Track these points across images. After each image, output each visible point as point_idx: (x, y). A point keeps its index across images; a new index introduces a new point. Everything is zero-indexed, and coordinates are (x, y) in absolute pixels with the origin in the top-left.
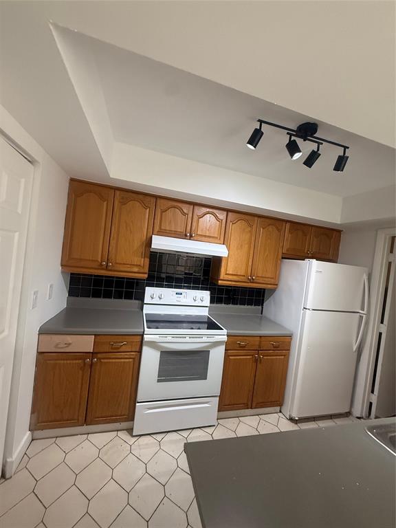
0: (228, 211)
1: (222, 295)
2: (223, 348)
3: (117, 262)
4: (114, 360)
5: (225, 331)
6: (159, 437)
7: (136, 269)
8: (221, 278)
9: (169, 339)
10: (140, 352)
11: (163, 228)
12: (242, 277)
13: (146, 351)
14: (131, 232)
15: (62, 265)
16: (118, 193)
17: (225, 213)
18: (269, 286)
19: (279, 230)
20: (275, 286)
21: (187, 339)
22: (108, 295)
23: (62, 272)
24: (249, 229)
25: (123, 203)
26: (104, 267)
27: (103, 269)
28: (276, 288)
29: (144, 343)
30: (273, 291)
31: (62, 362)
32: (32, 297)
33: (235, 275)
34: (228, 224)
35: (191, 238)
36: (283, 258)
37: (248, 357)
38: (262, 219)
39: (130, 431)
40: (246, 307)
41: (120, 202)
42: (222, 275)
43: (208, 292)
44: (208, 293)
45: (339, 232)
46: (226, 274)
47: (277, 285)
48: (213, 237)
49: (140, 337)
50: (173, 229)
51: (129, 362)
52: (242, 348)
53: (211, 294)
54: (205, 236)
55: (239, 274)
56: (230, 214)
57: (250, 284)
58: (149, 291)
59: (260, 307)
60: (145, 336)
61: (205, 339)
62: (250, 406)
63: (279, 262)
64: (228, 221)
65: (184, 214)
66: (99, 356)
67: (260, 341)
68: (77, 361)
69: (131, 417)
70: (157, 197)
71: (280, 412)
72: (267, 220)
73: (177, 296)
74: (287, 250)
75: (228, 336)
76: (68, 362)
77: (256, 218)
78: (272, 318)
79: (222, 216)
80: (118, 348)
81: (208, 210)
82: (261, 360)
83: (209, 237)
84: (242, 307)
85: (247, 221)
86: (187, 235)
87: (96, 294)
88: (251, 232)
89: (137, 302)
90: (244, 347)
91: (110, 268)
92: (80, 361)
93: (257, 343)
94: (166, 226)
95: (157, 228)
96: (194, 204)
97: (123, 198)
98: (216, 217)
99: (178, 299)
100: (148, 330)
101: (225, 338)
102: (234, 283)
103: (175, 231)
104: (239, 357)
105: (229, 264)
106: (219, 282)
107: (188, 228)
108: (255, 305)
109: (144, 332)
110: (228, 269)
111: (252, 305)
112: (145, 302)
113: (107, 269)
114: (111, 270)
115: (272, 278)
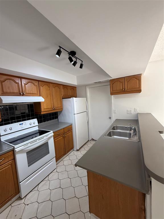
1: (42, 119)
2: (52, 138)
5: (52, 132)
8: (42, 111)
9: (30, 145)
11: (4, 91)
12: (50, 109)
17: (38, 82)
18: (59, 110)
19: (59, 88)
21: (38, 141)
28: (62, 110)
29: (16, 153)
33: (47, 109)
34: (40, 87)
35: (23, 95)
36: (63, 99)
37: (61, 137)
38: (53, 84)
39: (19, 198)
40: (52, 121)
44: (36, 119)
46: (44, 109)
51: (9, 167)
52: (59, 135)
53: (37, 119)
54: (31, 93)
56: (40, 82)
57: (54, 111)
59: (57, 119)
60: (15, 150)
61: (45, 138)
62: (65, 154)
64: (40, 85)
65: (16, 83)
67: (64, 130)
71: (73, 150)
72: (55, 84)
73: (20, 125)
74: (63, 95)
75: (53, 133)
77: (50, 84)
78: (63, 121)
79: (36, 83)
81: (29, 81)
82: (65, 137)
83: (33, 94)
84: (51, 121)
85: (47, 85)
86: (21, 94)
88: (50, 90)
93: (63, 131)
94: (6, 90)
96: (21, 78)
98: (34, 84)
99: (22, 127)
100: (16, 146)
101: (53, 134)
102: (48, 112)
103: (13, 92)
104: (58, 139)
105: (44, 105)
106: (42, 113)
107: (21, 90)
108: (55, 119)
109: (14, 148)
110: (44, 106)
111: (54, 119)
112: (1, 135)
115: (61, 107)
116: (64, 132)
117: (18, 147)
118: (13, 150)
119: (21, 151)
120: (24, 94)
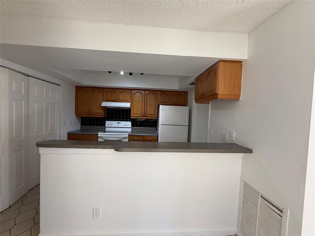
2: (127, 140)
3: (93, 112)
7: (99, 114)
8: (131, 115)
15: (75, 114)
16: (91, 88)
17: (131, 90)
18: (153, 118)
20: (157, 118)
23: (76, 117)
24: (142, 96)
26: (88, 114)
29: (98, 137)
33: (137, 114)
35: (118, 101)
36: (158, 106)
38: (147, 91)
40: (149, 128)
41: (92, 92)
43: (130, 122)
45: (187, 92)
46: (134, 114)
48: (126, 100)
49: (97, 135)
50: (111, 99)
53: (132, 123)
54: (123, 100)
55: (139, 114)
56: (133, 91)
58: (107, 122)
59: (156, 128)
61: (119, 136)
64: (132, 94)
65: (114, 93)
67: (143, 138)
70: (104, 88)
74: (160, 103)
77: (144, 91)
79: (129, 92)
80: (91, 139)
81: (124, 90)
85: (140, 93)
86: (116, 101)
89: (103, 127)
90: (137, 140)
91: (90, 114)
94: (108, 98)
95: (105, 99)
96: (118, 89)
97: (92, 90)
98: (127, 92)
99: (118, 125)
102: (137, 117)
105: (134, 110)
106: (131, 117)
107: (116, 98)
110: (134, 112)
111: (152, 127)
112: (106, 126)
113: (89, 115)
114: (90, 115)
115: (154, 115)
116: (143, 140)
119: (101, 137)
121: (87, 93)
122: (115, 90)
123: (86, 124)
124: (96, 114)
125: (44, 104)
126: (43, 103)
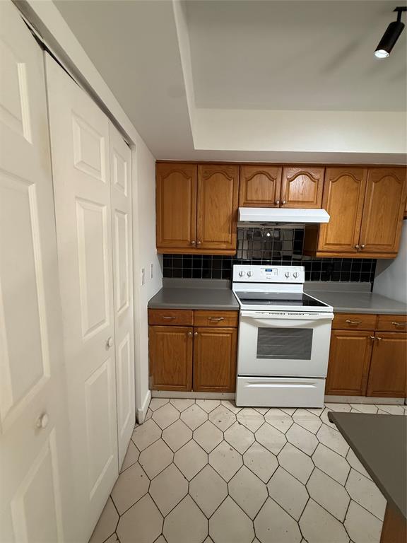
0: (325, 167)
1: (318, 270)
2: (328, 327)
3: (206, 240)
4: (213, 335)
5: (330, 308)
6: (263, 411)
7: (224, 246)
8: (320, 249)
9: (267, 315)
10: (237, 328)
11: (248, 199)
12: (347, 247)
13: (243, 326)
14: (217, 207)
15: (157, 247)
16: (201, 167)
17: (323, 170)
18: (385, 256)
19: (400, 182)
20: (394, 255)
21: (287, 316)
22: (197, 275)
23: (158, 254)
24: (356, 185)
25: (206, 178)
26: (194, 246)
27: (192, 248)
28: (394, 258)
29: (241, 319)
30: (389, 262)
31: (168, 334)
32: (142, 274)
33: (337, 245)
34: (326, 183)
36: (405, 218)
37: (361, 338)
38: (374, 170)
39: (233, 402)
40: (349, 283)
41: (203, 177)
42: (321, 246)
43: (302, 268)
46: (326, 244)
47: (396, 253)
48: (308, 202)
49: (237, 313)
50: (260, 199)
51: (227, 337)
52: (353, 327)
53: (306, 269)
54: (298, 202)
55: (343, 243)
56: (329, 170)
57: (358, 254)
58: (237, 269)
59: (369, 283)
60: (241, 311)
61: (306, 316)
62: (364, 393)
63: (400, 223)
64: (327, 179)
65: (272, 179)
66: (199, 329)
67: (377, 322)
68: (181, 334)
69: (233, 389)
70: (240, 165)
71: (405, 404)
72: (383, 170)
73: (266, 272)
75: (334, 313)
76: (174, 334)
77: (365, 170)
78: (389, 295)
79: (318, 175)
80: (216, 323)
81: (300, 170)
82: (378, 343)
83: (303, 202)
84: (345, 283)
85: (352, 176)
86: (277, 203)
87: (187, 275)
88: (358, 189)
89: (225, 280)
90: (356, 326)
91: (199, 247)
92: (183, 334)
93: (373, 323)
94: (252, 196)
95: (242, 200)
96: (283, 166)
97: (206, 172)
98: (311, 177)
99: (269, 276)
100: (243, 306)
101: (332, 316)
102: (336, 254)
103: (262, 201)
104: (348, 338)
105: (329, 232)
106: (318, 254)
107: (278, 194)
108: (362, 281)
109: (240, 308)
110: (328, 237)
111: (357, 281)
112: (234, 280)
113: (196, 248)
114: (200, 249)
115: (390, 245)
116: (377, 327)
117: (247, 310)
118: (238, 311)
119: (250, 320)
120: (282, 204)
121: (189, 181)
122: (276, 169)
123: (178, 275)
124: (217, 247)
125: (104, 209)
126: (102, 205)
